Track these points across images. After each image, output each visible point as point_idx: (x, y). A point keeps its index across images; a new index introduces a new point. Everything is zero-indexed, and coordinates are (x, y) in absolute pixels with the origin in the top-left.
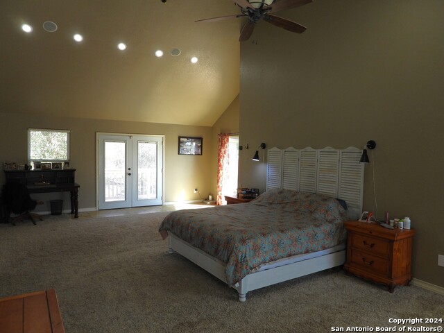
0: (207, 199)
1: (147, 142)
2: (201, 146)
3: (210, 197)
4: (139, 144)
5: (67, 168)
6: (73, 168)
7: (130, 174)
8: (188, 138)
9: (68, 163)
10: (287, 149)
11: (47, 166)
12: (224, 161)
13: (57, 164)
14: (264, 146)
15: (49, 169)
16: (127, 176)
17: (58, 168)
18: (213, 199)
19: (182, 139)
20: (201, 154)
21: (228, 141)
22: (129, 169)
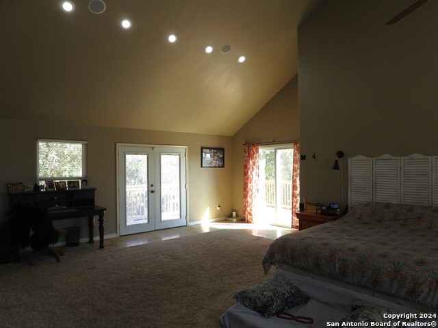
0: (231, 216)
1: (170, 153)
2: (223, 157)
3: (234, 213)
4: (162, 156)
5: (86, 187)
6: (94, 187)
7: (152, 192)
8: (210, 149)
9: (86, 181)
10: (381, 157)
11: (61, 186)
12: (254, 173)
13: (73, 183)
14: (341, 154)
15: (64, 189)
16: (150, 194)
17: (75, 187)
18: (237, 216)
19: (204, 150)
20: (223, 167)
21: (257, 151)
22: (152, 186)
